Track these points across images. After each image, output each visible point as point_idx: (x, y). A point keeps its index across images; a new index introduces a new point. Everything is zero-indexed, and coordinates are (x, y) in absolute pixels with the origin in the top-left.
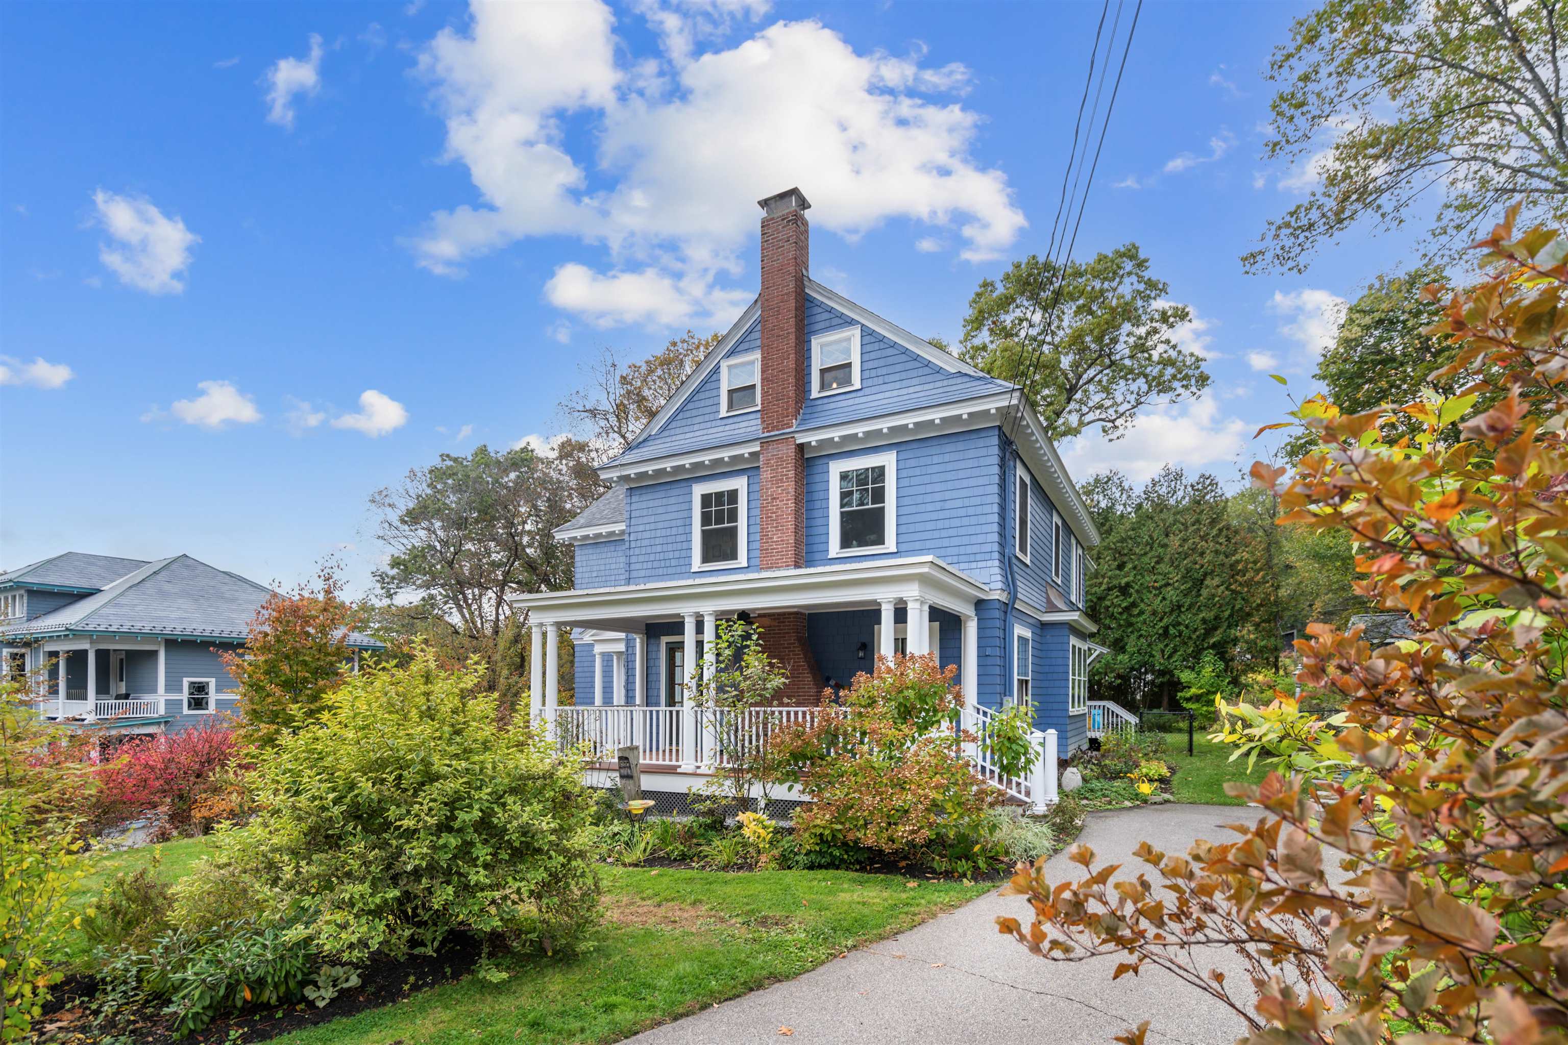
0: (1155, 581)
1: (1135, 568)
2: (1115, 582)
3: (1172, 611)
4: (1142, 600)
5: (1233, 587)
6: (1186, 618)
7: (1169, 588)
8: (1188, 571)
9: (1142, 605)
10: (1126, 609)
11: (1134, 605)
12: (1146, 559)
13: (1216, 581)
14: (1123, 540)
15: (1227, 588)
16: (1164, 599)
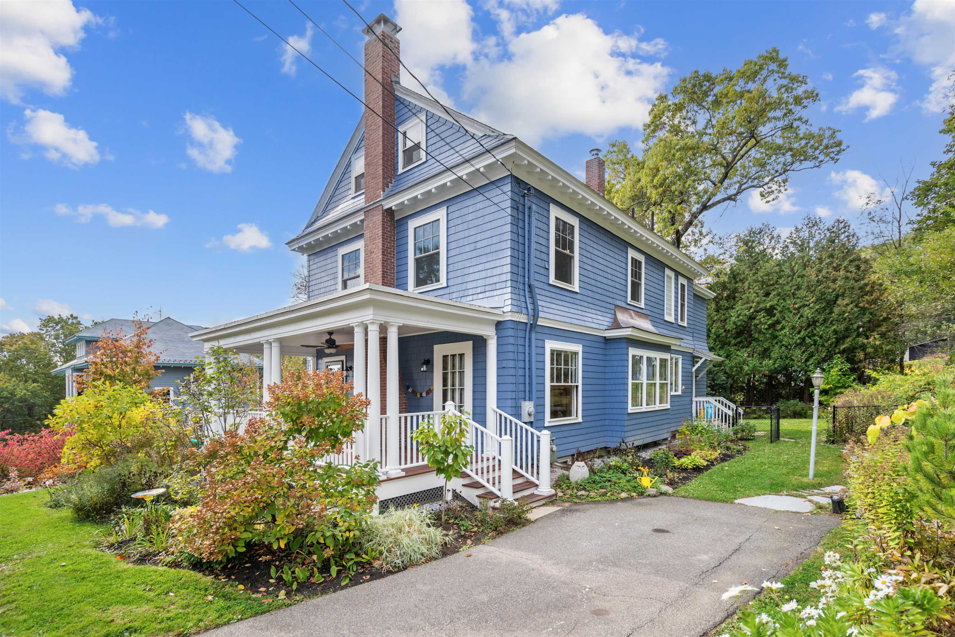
0: (795, 304)
1: (779, 294)
2: (762, 306)
3: (809, 325)
4: (784, 319)
5: (861, 305)
6: (820, 330)
7: (806, 309)
8: (823, 294)
9: (784, 322)
10: (772, 326)
11: (778, 322)
12: (787, 288)
13: (846, 301)
14: (768, 275)
15: (856, 306)
16: (802, 316)
